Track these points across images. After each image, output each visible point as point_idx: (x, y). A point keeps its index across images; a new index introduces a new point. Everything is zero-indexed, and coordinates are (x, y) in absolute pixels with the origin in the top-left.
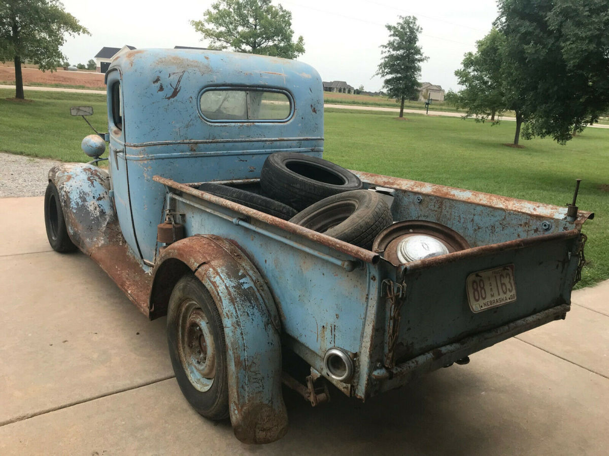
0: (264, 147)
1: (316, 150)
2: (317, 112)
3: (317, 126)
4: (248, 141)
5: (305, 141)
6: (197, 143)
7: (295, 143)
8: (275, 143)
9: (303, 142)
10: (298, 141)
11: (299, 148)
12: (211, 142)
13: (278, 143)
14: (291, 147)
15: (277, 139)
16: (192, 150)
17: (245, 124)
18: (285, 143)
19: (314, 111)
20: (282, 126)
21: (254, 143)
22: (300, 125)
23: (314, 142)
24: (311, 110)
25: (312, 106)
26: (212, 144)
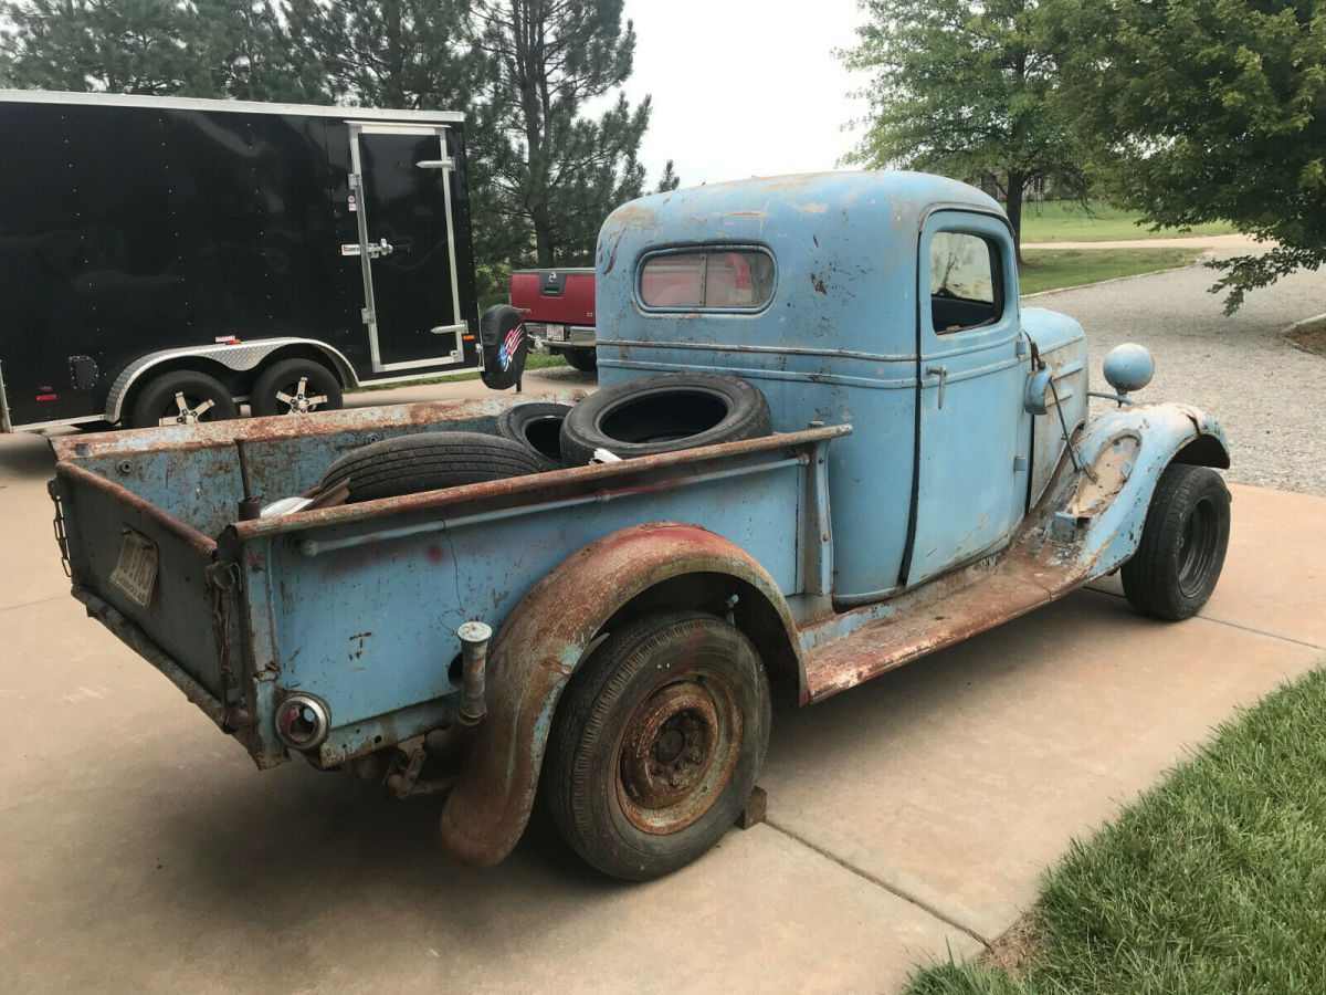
0: (713, 363)
1: (821, 379)
2: (827, 290)
3: (825, 324)
4: (690, 348)
5: (794, 356)
6: (628, 345)
7: (771, 359)
8: (733, 354)
9: (789, 357)
10: (778, 356)
11: (783, 370)
12: (642, 346)
13: (738, 355)
14: (763, 367)
15: (736, 347)
16: (624, 357)
17: (687, 316)
18: (751, 357)
19: (821, 288)
20: (746, 321)
21: (699, 352)
22: (783, 320)
23: (818, 361)
24: (811, 286)
25: (813, 277)
26: (645, 349)
